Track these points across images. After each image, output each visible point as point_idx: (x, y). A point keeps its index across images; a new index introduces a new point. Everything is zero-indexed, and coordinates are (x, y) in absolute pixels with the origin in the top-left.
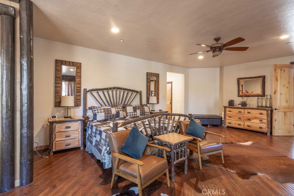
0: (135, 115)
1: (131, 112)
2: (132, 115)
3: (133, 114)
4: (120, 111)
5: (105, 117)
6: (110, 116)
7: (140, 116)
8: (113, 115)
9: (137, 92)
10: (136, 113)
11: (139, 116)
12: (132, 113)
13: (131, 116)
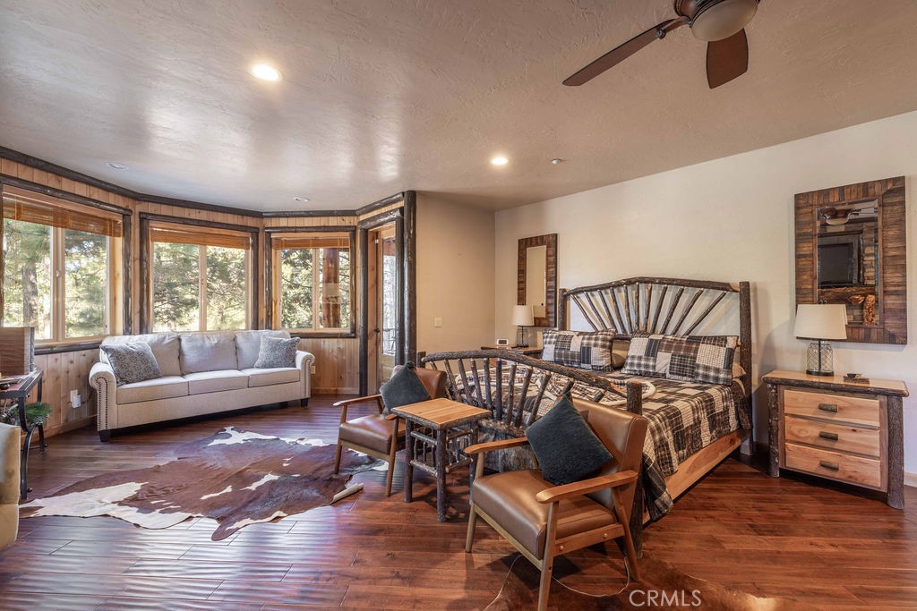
0: (647, 366)
1: (638, 354)
2: (639, 365)
3: (643, 362)
4: (595, 345)
5: (555, 356)
6: (566, 356)
7: (668, 375)
8: (573, 356)
9: (725, 287)
10: (655, 360)
11: (664, 375)
12: (640, 358)
13: (643, 369)
